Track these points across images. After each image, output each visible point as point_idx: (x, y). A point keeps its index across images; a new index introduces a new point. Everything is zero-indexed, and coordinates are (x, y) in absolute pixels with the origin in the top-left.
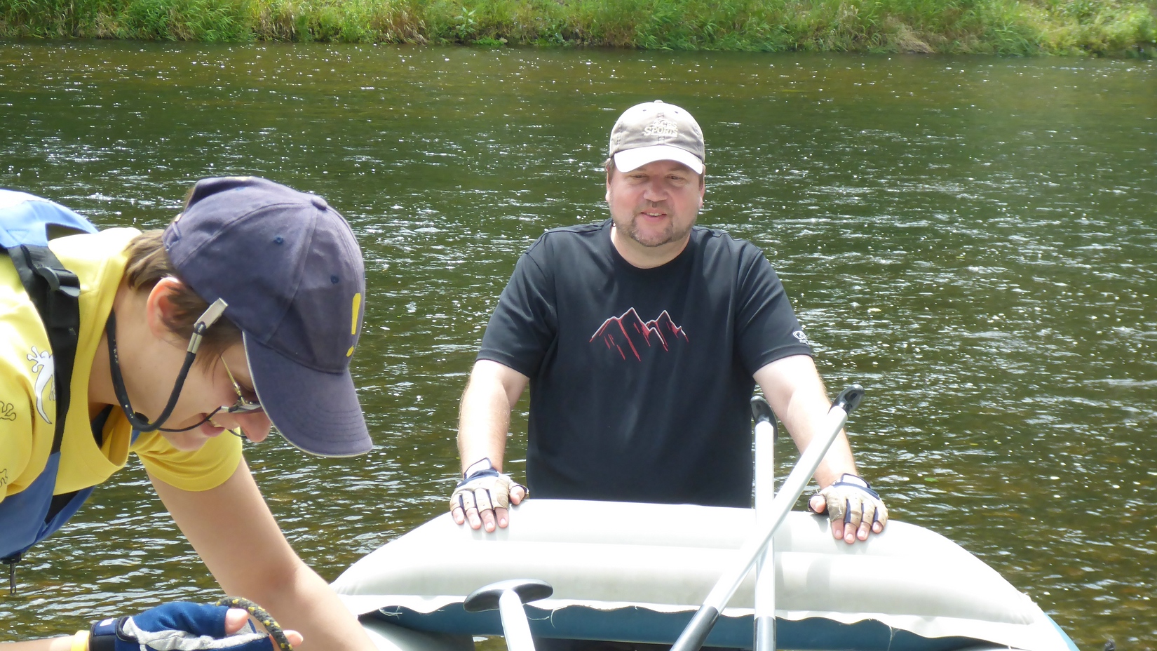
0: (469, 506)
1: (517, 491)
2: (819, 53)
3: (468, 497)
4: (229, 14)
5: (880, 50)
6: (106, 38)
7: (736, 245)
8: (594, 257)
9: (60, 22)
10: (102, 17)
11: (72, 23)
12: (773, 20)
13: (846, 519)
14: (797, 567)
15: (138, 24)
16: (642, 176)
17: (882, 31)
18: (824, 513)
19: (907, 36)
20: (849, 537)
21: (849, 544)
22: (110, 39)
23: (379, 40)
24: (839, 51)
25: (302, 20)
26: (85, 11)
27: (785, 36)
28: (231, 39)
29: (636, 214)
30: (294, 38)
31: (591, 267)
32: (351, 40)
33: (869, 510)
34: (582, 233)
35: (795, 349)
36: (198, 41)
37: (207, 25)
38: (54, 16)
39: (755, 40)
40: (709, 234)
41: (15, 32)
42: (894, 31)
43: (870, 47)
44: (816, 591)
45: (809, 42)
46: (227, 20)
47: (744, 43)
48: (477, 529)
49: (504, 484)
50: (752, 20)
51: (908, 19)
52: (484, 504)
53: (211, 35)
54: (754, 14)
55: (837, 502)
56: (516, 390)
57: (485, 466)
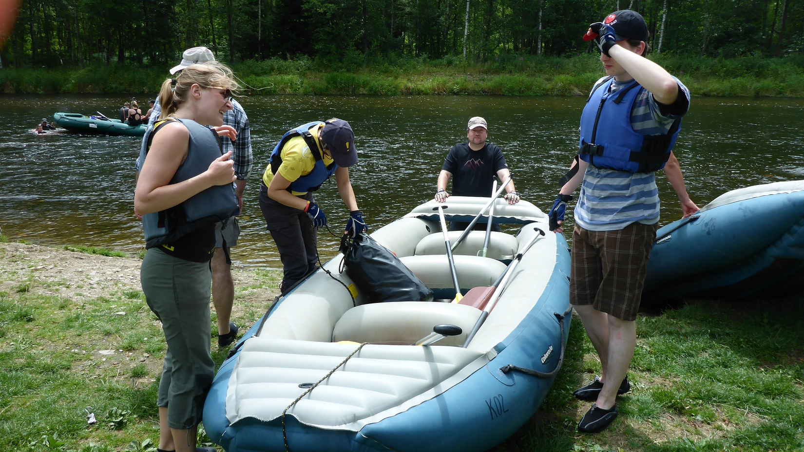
0: (438, 198)
1: (447, 194)
2: (552, 96)
3: (438, 196)
4: (394, 87)
5: (569, 95)
6: (362, 94)
7: (494, 146)
8: (465, 149)
9: (350, 90)
10: (361, 89)
11: (354, 90)
12: (540, 87)
13: (511, 200)
14: (499, 207)
15: (371, 91)
16: (475, 130)
17: (569, 90)
18: (507, 199)
19: (577, 91)
20: (511, 203)
21: (511, 204)
22: (364, 94)
23: (433, 94)
24: (557, 95)
25: (413, 88)
26: (357, 87)
27: (542, 91)
28: (395, 94)
29: (474, 138)
30: (411, 94)
31: (464, 151)
32: (426, 94)
33: (515, 198)
34: (463, 144)
35: (505, 167)
36: (386, 95)
37: (388, 91)
38: (349, 89)
39: (534, 93)
40: (489, 144)
41: (339, 93)
42: (573, 90)
43: (566, 94)
44: (503, 211)
45: (549, 93)
46: (393, 89)
47: (531, 93)
48: (440, 202)
49: (444, 193)
50: (534, 87)
51: (577, 86)
52: (441, 197)
53: (389, 93)
54: (534, 85)
55: (509, 197)
56: (449, 176)
57: (442, 190)
